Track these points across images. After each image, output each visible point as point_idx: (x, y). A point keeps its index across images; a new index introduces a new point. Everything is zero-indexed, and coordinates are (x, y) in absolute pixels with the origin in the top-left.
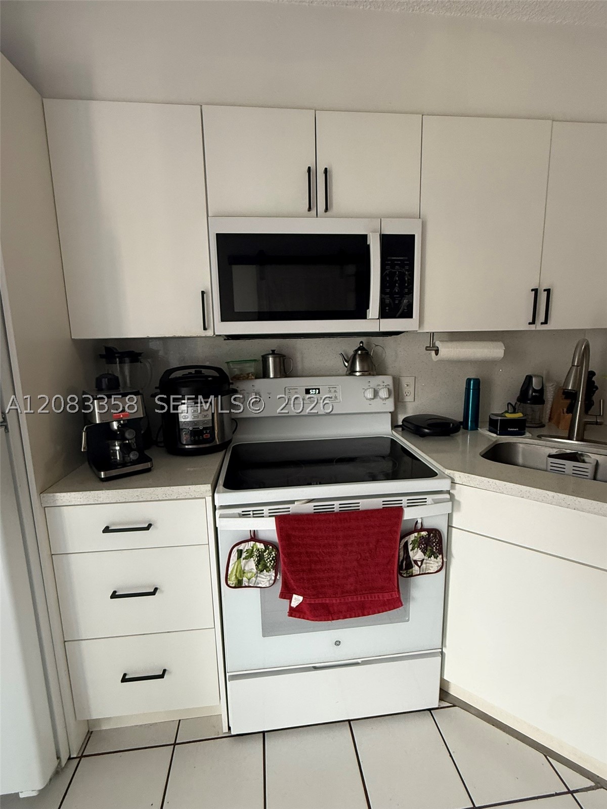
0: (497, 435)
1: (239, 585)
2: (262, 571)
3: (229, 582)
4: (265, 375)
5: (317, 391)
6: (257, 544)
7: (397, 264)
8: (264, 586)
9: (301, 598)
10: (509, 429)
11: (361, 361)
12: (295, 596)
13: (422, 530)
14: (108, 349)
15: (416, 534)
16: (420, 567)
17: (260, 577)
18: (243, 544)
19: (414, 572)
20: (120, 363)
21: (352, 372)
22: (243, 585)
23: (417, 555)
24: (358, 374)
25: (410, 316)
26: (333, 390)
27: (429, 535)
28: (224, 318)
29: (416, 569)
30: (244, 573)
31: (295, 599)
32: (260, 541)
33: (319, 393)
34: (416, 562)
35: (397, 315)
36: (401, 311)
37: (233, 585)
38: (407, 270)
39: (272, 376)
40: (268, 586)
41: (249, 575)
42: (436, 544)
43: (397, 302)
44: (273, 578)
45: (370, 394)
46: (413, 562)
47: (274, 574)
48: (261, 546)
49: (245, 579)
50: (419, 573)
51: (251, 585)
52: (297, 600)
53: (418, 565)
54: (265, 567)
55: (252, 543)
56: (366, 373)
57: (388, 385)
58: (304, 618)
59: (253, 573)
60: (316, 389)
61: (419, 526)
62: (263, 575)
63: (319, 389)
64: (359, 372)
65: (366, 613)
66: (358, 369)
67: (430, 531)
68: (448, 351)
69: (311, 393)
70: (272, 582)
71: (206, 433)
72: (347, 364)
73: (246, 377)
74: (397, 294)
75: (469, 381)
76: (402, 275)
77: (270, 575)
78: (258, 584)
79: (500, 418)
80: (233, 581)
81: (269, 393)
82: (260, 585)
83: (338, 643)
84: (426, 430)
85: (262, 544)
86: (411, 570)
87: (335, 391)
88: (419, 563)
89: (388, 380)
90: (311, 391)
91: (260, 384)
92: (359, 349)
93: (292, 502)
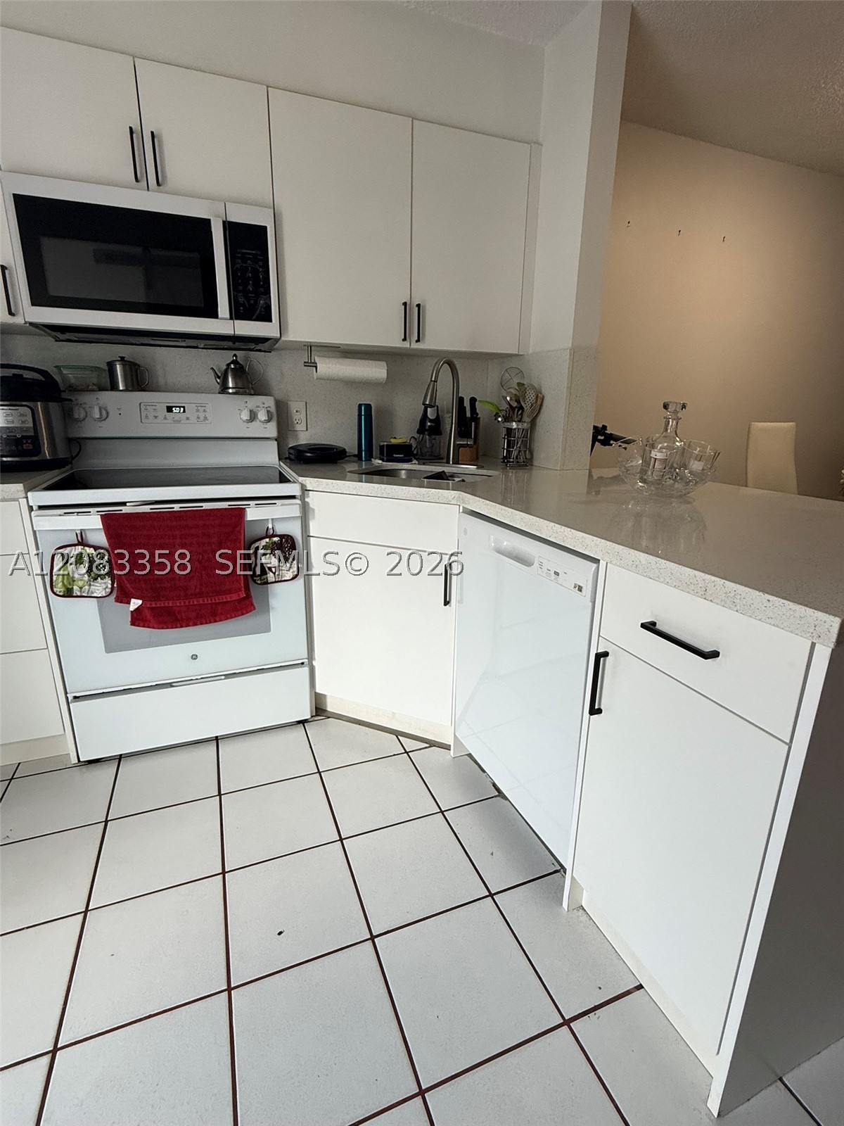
0: (383, 461)
1: (69, 594)
2: (96, 579)
3: (55, 590)
4: (114, 387)
5: (182, 409)
6: (86, 548)
7: (249, 259)
8: (100, 595)
9: (140, 602)
10: (394, 456)
11: (235, 378)
12: (133, 600)
13: (274, 535)
15: (267, 540)
16: (274, 573)
17: (93, 585)
18: (69, 549)
19: (269, 579)
21: (224, 389)
22: (74, 594)
23: (272, 561)
24: (230, 391)
25: (268, 320)
26: (202, 409)
27: (281, 540)
28: (35, 302)
29: (271, 577)
30: (74, 581)
31: (134, 603)
32: (90, 546)
33: (184, 411)
34: (270, 569)
35: (254, 317)
36: (258, 312)
37: (61, 594)
38: (260, 267)
39: (121, 388)
40: (104, 595)
41: (81, 583)
42: (289, 549)
43: (252, 302)
44: (110, 586)
45: (245, 415)
46: (267, 569)
47: (110, 582)
48: (91, 551)
49: (75, 587)
50: (274, 580)
51: (84, 594)
53: (272, 572)
54: (99, 575)
55: (79, 549)
56: (241, 390)
57: (270, 407)
58: (148, 627)
59: (85, 581)
60: (180, 407)
61: (271, 532)
62: (98, 583)
63: (184, 407)
64: (232, 389)
65: (218, 619)
66: (231, 385)
67: (281, 536)
68: (328, 367)
69: (175, 411)
70: (108, 590)
71: (27, 443)
72: (218, 380)
74: (251, 293)
75: (360, 406)
76: (255, 272)
77: (105, 583)
78: (92, 593)
79: (385, 443)
80: (59, 588)
81: (119, 409)
82: (95, 595)
83: (194, 657)
84: (309, 455)
85: (92, 549)
86: (265, 577)
87: (205, 411)
88: (273, 570)
89: (269, 402)
90: (174, 409)
91: (107, 397)
92: (233, 362)
93: (124, 504)
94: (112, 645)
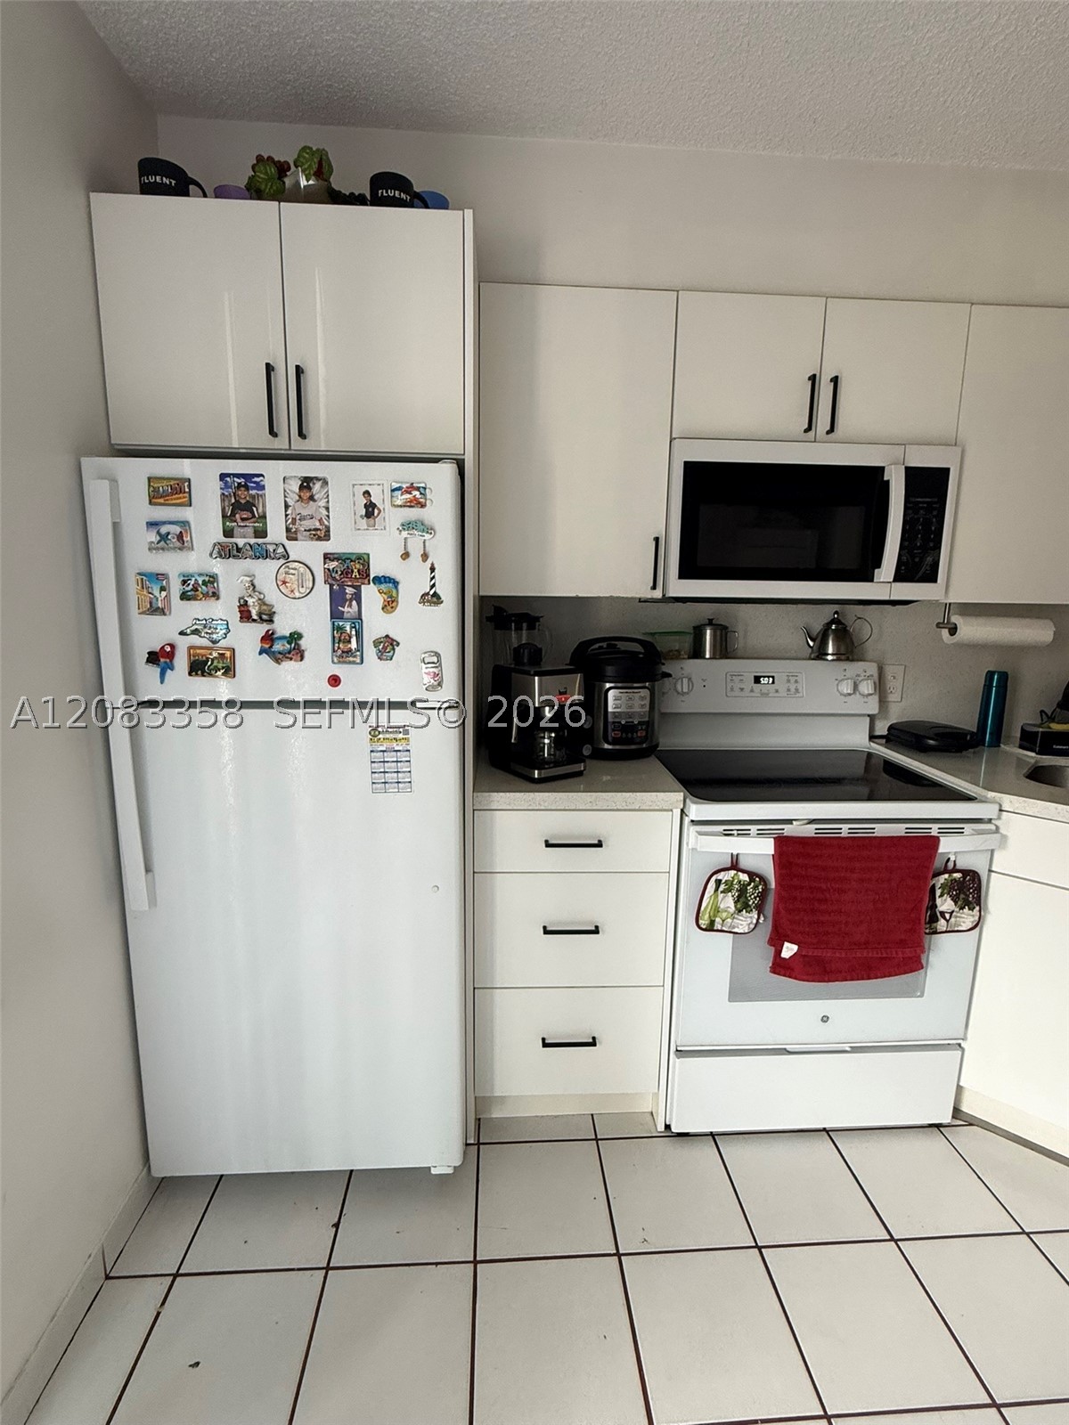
0: (1037, 754)
1: (711, 928)
2: (740, 911)
3: (701, 922)
4: (697, 653)
5: (771, 679)
6: (740, 873)
7: (923, 508)
8: (742, 931)
9: (795, 948)
10: (1054, 747)
11: (837, 640)
12: (786, 944)
13: (955, 870)
14: (498, 610)
15: (946, 876)
16: (948, 921)
17: (737, 919)
18: (722, 873)
19: (938, 927)
20: (516, 629)
21: (820, 654)
22: (715, 928)
23: (945, 904)
24: (830, 658)
25: (935, 581)
26: (792, 679)
27: (964, 877)
28: (685, 573)
29: (942, 925)
30: (718, 912)
31: (787, 948)
32: (744, 871)
33: (773, 682)
34: (942, 914)
35: (916, 579)
36: (923, 570)
37: (704, 927)
38: (934, 516)
39: (707, 656)
40: (746, 931)
41: (724, 915)
42: (974, 891)
43: (917, 560)
44: (755, 921)
45: (846, 688)
46: (938, 914)
47: (756, 916)
48: (744, 877)
49: (718, 920)
50: (945, 929)
51: (724, 928)
52: (789, 950)
53: (945, 918)
54: (746, 907)
55: (733, 873)
56: (843, 657)
57: (872, 676)
58: (790, 977)
59: (729, 912)
60: (769, 677)
61: (951, 865)
62: (742, 916)
63: (773, 677)
64: (832, 654)
65: (872, 975)
66: (830, 650)
67: (965, 872)
68: (971, 630)
69: (763, 682)
70: (752, 926)
71: (642, 729)
72: (811, 644)
73: (676, 656)
74: (918, 548)
75: (990, 675)
76: (927, 523)
77: (751, 917)
78: (734, 928)
79: (1041, 730)
80: (704, 922)
81: (704, 680)
82: (736, 930)
83: (825, 1019)
84: (931, 742)
85: (746, 875)
86: (935, 924)
87: (796, 682)
88: (947, 916)
89: (872, 669)
90: (762, 679)
91: (692, 666)
92: (833, 621)
93: (789, 822)
94: (739, 992)
